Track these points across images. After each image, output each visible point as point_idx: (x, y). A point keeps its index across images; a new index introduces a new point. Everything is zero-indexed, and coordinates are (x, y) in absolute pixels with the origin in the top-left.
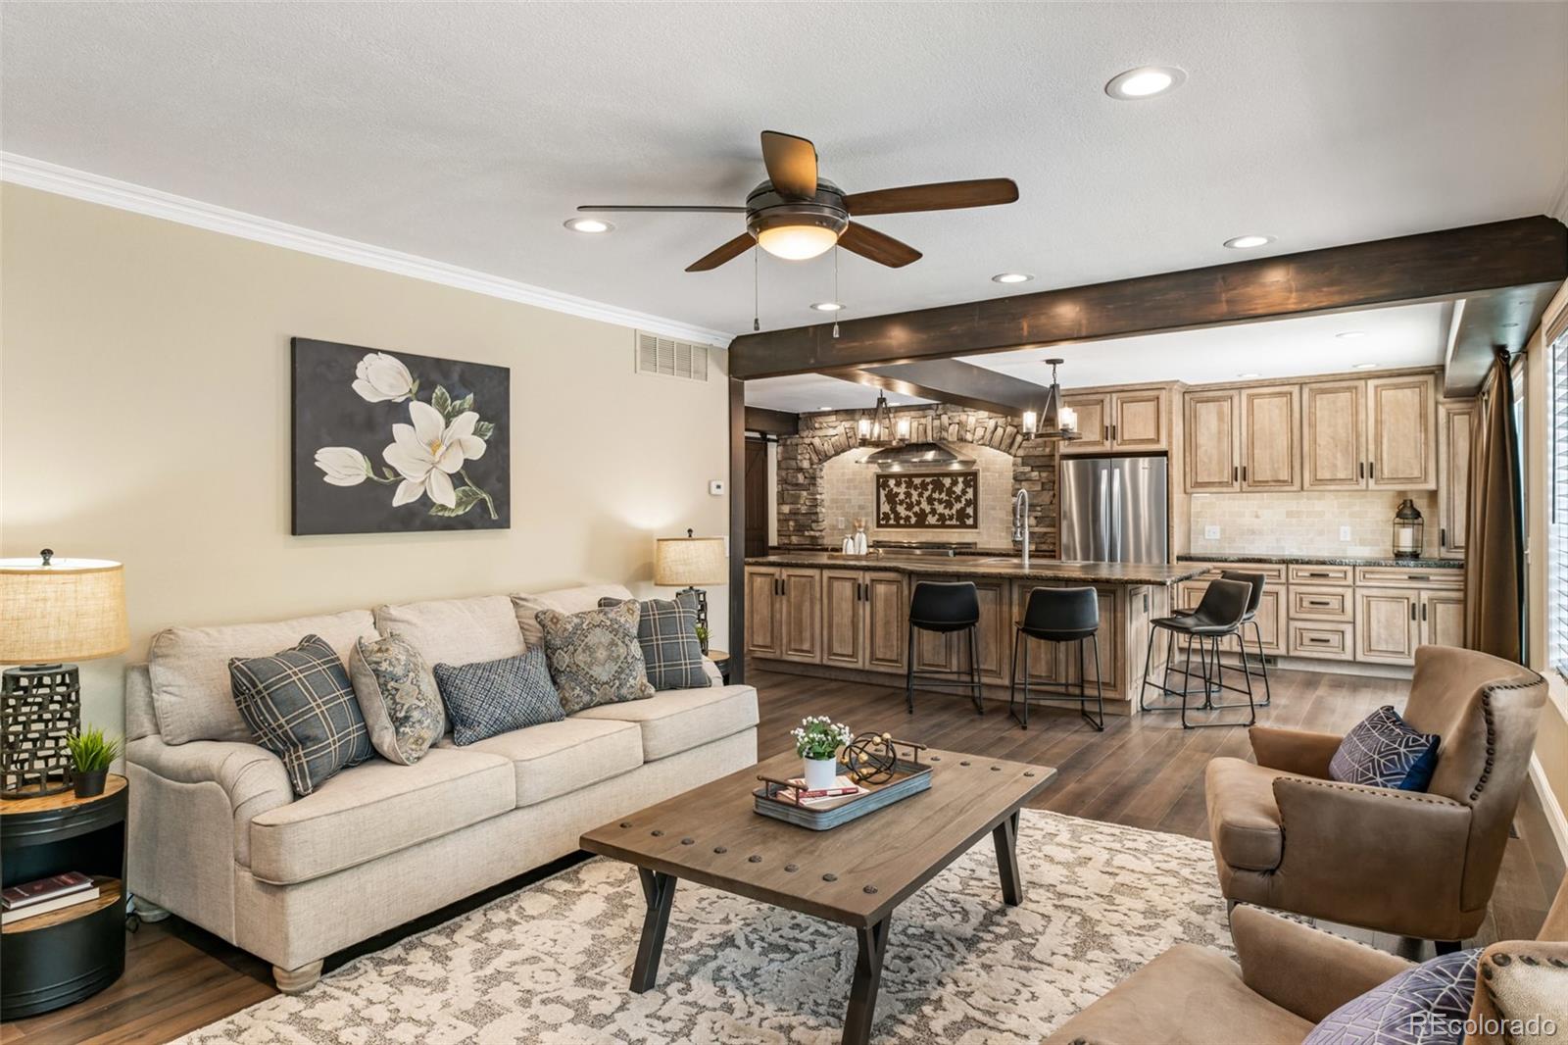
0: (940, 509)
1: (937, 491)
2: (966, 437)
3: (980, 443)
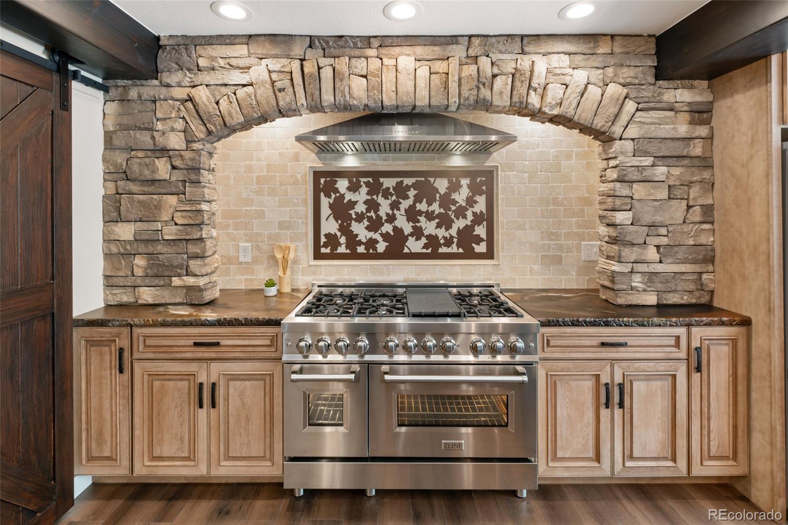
0: (429, 228)
1: (425, 200)
2: (530, 100)
3: (556, 112)
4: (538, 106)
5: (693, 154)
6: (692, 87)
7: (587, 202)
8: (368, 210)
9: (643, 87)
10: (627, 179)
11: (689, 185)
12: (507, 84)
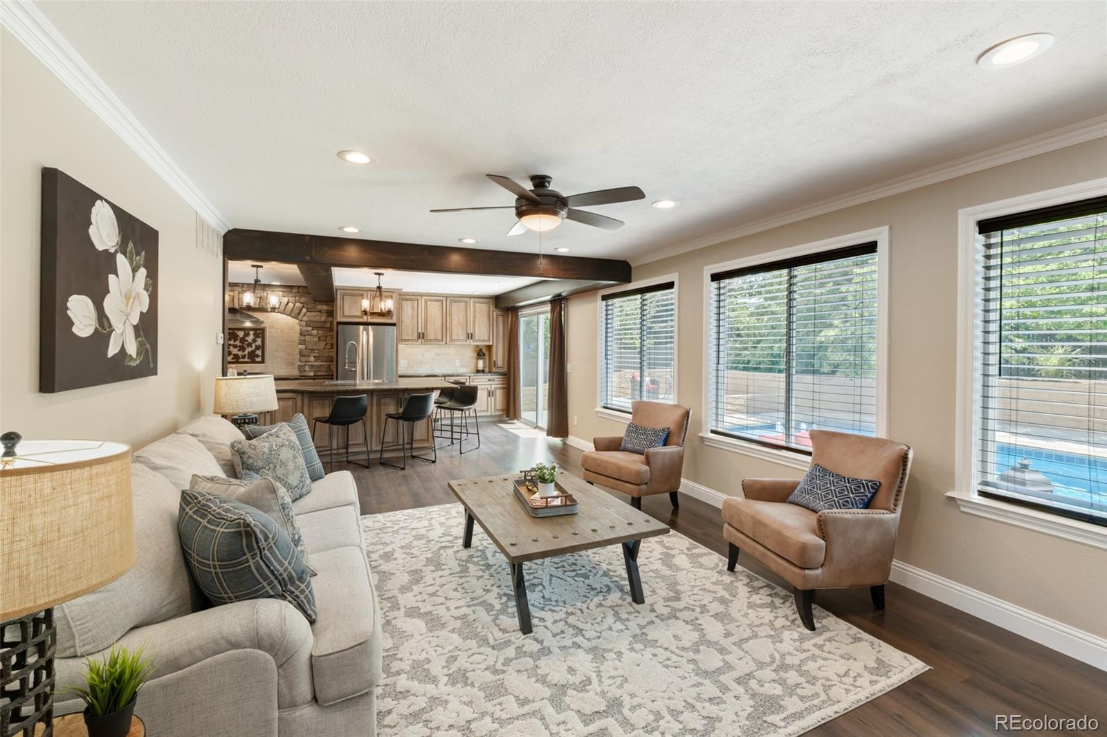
0: (235, 351)
5: (327, 327)
6: (327, 305)
9: (308, 304)
10: (303, 334)
11: (326, 336)
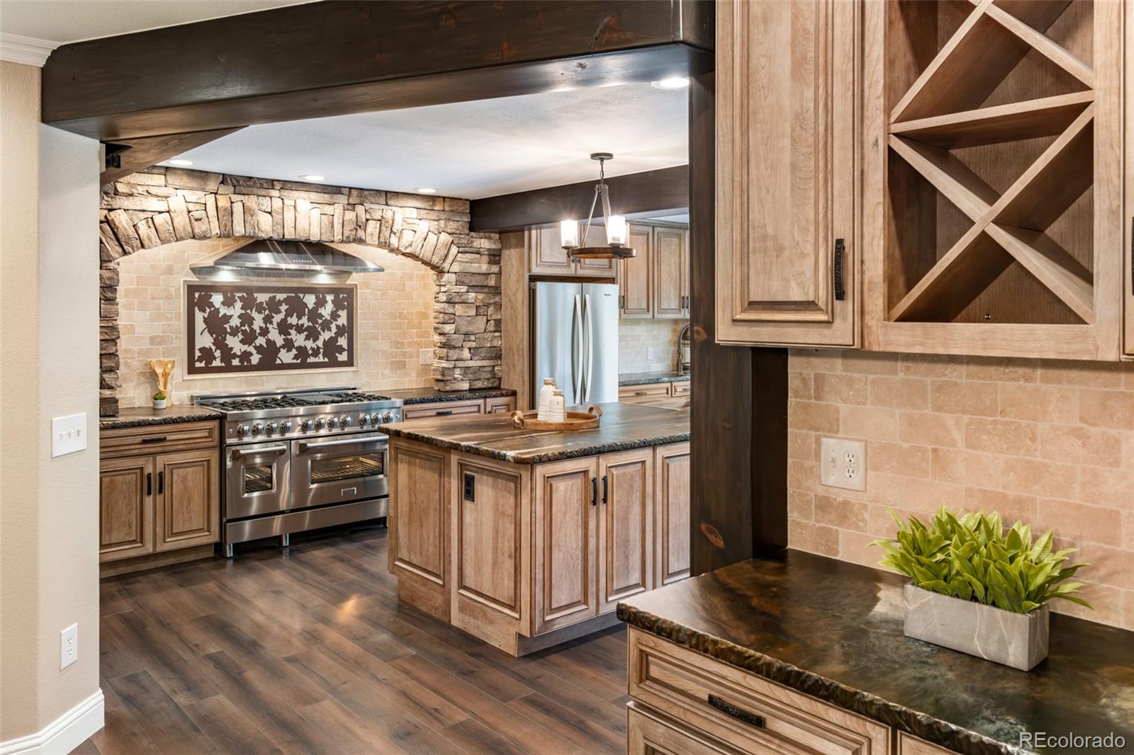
0: (299, 340)
1: (295, 314)
2: (391, 242)
3: (408, 251)
4: (396, 246)
5: (489, 285)
6: (490, 238)
7: (424, 316)
8: (242, 324)
9: (461, 236)
10: (452, 301)
11: (488, 305)
12: (376, 228)
